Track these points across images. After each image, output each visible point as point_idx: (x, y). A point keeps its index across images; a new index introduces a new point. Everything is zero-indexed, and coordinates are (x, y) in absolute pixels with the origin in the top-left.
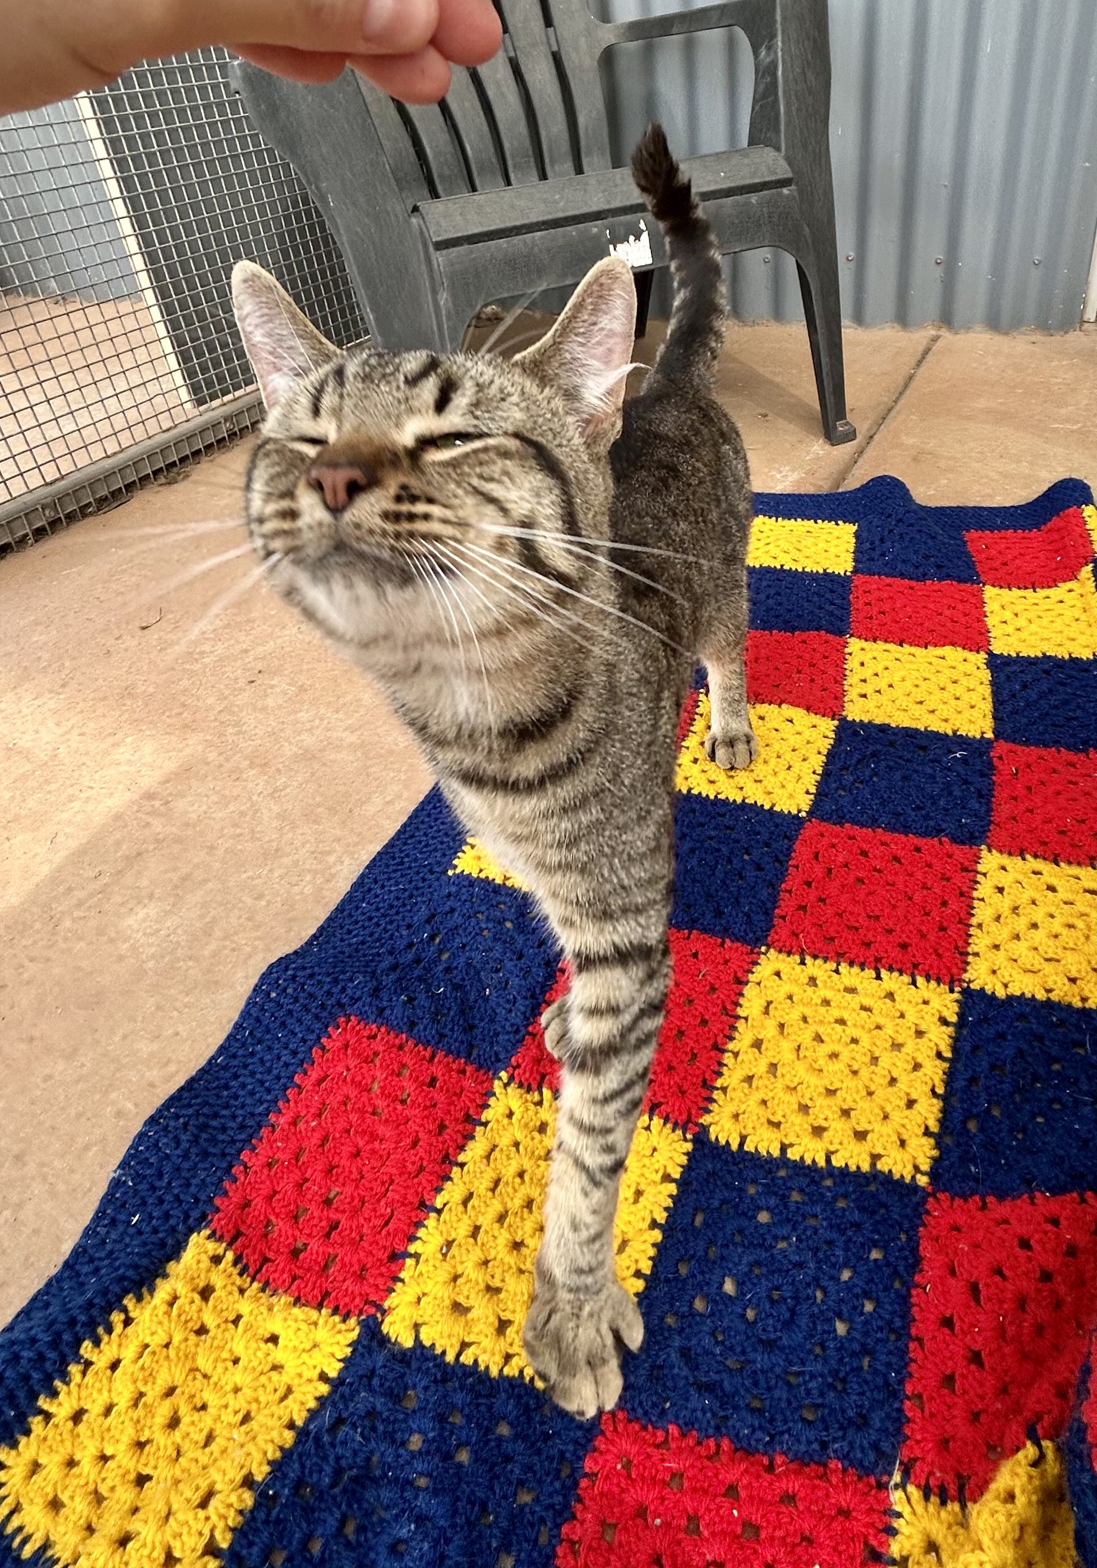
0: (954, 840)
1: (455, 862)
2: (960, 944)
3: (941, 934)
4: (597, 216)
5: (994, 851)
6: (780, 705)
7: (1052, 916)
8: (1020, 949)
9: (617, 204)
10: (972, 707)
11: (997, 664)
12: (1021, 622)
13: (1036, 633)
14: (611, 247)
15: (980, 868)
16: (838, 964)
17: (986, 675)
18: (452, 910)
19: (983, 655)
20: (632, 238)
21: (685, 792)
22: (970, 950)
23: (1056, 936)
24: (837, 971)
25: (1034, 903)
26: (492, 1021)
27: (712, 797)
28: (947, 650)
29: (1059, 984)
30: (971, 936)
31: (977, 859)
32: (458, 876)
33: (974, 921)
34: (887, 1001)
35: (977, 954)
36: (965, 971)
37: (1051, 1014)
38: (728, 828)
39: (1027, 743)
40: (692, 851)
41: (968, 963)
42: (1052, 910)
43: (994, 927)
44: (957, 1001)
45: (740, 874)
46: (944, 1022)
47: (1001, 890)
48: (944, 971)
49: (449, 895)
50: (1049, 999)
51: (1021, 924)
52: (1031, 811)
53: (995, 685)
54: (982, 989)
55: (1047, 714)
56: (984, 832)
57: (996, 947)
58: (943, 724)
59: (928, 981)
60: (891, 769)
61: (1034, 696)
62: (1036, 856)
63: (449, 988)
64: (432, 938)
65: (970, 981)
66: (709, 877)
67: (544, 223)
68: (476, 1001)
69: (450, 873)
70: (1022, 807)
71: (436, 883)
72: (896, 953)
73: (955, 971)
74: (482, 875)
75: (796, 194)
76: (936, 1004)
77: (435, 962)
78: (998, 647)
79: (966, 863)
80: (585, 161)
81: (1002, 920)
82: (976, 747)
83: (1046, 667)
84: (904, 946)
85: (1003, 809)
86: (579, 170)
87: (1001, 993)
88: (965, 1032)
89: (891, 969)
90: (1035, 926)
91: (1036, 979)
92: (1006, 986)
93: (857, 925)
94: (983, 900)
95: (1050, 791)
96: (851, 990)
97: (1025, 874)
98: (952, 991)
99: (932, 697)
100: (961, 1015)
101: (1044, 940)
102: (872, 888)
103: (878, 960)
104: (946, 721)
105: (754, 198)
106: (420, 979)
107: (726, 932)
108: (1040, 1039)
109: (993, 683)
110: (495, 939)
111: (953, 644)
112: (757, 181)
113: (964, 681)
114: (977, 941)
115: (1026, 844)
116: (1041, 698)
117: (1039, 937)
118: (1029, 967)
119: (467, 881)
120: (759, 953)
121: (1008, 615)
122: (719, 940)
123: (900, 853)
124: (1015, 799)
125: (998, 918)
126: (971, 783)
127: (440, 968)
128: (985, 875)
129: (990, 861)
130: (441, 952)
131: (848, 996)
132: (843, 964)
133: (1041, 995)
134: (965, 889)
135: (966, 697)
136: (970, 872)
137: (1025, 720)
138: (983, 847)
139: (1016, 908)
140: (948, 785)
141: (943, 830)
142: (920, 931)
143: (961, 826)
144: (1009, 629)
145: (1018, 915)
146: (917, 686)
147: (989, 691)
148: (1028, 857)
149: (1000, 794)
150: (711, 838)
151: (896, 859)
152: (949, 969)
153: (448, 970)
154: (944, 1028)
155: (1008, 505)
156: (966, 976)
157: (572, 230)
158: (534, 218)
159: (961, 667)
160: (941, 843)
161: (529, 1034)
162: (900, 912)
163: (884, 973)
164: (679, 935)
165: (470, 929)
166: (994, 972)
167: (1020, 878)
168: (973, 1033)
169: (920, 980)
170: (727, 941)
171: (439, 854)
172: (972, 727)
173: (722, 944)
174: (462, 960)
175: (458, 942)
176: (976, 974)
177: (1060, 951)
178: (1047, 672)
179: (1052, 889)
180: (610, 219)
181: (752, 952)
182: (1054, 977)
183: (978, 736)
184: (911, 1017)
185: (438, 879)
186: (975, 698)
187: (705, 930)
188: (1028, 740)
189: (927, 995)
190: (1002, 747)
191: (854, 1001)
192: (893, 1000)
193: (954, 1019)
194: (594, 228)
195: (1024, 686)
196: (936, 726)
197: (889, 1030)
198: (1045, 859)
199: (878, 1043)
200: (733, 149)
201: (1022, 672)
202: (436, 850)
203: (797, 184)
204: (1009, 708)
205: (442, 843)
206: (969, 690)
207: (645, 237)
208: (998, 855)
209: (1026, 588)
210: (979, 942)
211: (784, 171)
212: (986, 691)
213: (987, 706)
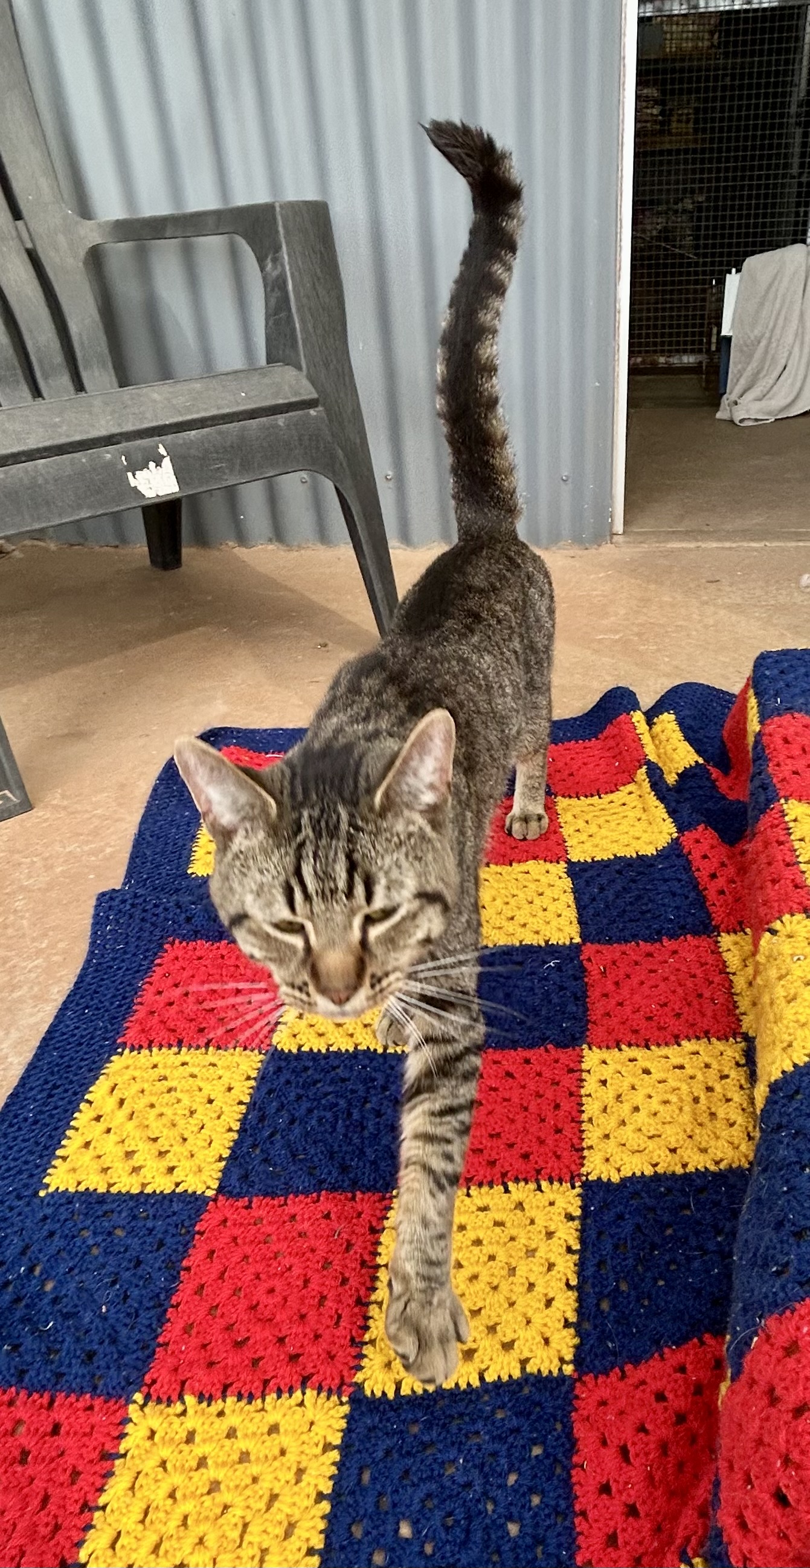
0: (558, 1045)
1: (46, 1180)
2: (575, 1141)
3: (557, 1136)
4: (109, 440)
5: (594, 1048)
7: (650, 1097)
8: (627, 1134)
9: (129, 427)
10: (559, 916)
11: (576, 871)
12: (593, 829)
13: (606, 837)
14: (130, 474)
15: (584, 1066)
16: (469, 1189)
17: (567, 883)
18: (52, 1234)
19: (563, 865)
20: (152, 465)
21: (295, 1051)
22: (584, 1145)
23: (655, 1114)
24: (468, 1195)
25: (633, 1088)
26: (114, 1341)
27: (324, 1051)
28: (531, 865)
29: (663, 1157)
30: (584, 1131)
31: (580, 1059)
32: (52, 1195)
33: (585, 1117)
34: (518, 1212)
35: (591, 1148)
36: (583, 1165)
37: (660, 1186)
38: (343, 1080)
39: (609, 942)
40: (310, 1111)
41: (584, 1158)
42: (649, 1091)
43: (602, 1119)
44: (579, 1195)
45: (361, 1124)
46: (570, 1217)
47: (604, 1083)
48: (565, 1170)
49: (45, 1218)
50: (656, 1172)
51: (626, 1107)
52: (621, 1004)
53: (577, 893)
54: (599, 1179)
55: (624, 911)
56: (583, 1033)
57: (607, 1136)
58: (536, 936)
59: (551, 1183)
60: (494, 989)
61: (611, 898)
62: (630, 1045)
63: (60, 1320)
64: (31, 1270)
65: (588, 1174)
66: (331, 1133)
67: (46, 449)
68: (92, 1322)
69: (42, 1194)
70: (613, 1002)
71: (27, 1209)
72: (519, 1164)
73: (573, 1167)
74: (82, 1188)
75: (324, 415)
76: (561, 1203)
77: (39, 1295)
78: (575, 856)
79: (572, 1065)
80: (85, 376)
81: (608, 1110)
82: (567, 954)
83: (618, 867)
84: (526, 1156)
85: (597, 1007)
86: (80, 387)
87: (615, 1178)
88: (589, 1221)
89: (517, 1180)
90: (636, 1109)
91: (644, 1157)
92: (619, 1170)
93: (480, 1147)
94: (589, 1095)
95: (635, 981)
96: (484, 1209)
97: (623, 1064)
98: (573, 1187)
99: (522, 912)
100: (584, 1208)
101: (647, 1120)
102: (490, 1108)
103: (504, 1175)
104: (537, 933)
105: (281, 420)
106: (25, 1320)
107: (355, 1185)
108: (653, 1209)
109: (575, 891)
110: (106, 1253)
111: (535, 858)
112: (280, 401)
113: (548, 892)
114: (589, 1135)
115: (621, 1036)
116: (617, 897)
117: (641, 1118)
118: (636, 1148)
119: (65, 1199)
120: (391, 1198)
121: (581, 824)
122: (350, 1195)
123: (512, 1069)
124: (606, 995)
125: (605, 1110)
126: (566, 989)
127: (46, 1301)
128: (589, 1071)
129: (592, 1058)
130: (43, 1284)
131: (481, 1214)
132: (473, 1188)
133: (649, 1171)
134: (574, 1089)
135: (552, 908)
136: (575, 1072)
137: (605, 921)
138: (585, 1046)
139: (619, 1096)
140: (547, 994)
141: (548, 1038)
142: (539, 1138)
143: (563, 1031)
144: (584, 837)
145: (621, 1102)
146: (507, 903)
147: (572, 898)
148: (623, 1047)
149: (594, 994)
150: (326, 1094)
151: (509, 1074)
152: (568, 1167)
153: (55, 1301)
154: (570, 1223)
155: (567, 717)
156: (584, 1170)
157: (82, 458)
158: (33, 443)
159: (544, 879)
160: (547, 1051)
161: (160, 1345)
162: (519, 1125)
163: (511, 1186)
164: (309, 1200)
165: (76, 1250)
166: (607, 1160)
167: (619, 1068)
168: (596, 1221)
169: (544, 1184)
170: (358, 1193)
171: (25, 1176)
172: (561, 935)
173: (353, 1198)
174: (72, 1286)
175: (63, 1268)
176: (592, 1166)
177: (659, 1127)
178: (619, 872)
179: (647, 1072)
180: (124, 445)
181: (383, 1199)
182: (658, 1152)
183: (568, 943)
184: (540, 1222)
185: (28, 1204)
186: (560, 906)
187: (333, 1189)
188: (611, 938)
189: (552, 1197)
190: (589, 949)
191: (487, 1218)
192: (523, 1209)
193: (578, 1212)
194: (107, 454)
195: (602, 889)
196: (530, 939)
197: (522, 1240)
198: (638, 1046)
199: (513, 1254)
200: (252, 367)
201: (599, 875)
202: (20, 1172)
203: (324, 406)
204: (592, 912)
205: (26, 1162)
206: (555, 900)
207: (167, 462)
208: (598, 1051)
209: (592, 796)
210: (592, 1136)
211: (308, 392)
212: (570, 898)
213: (571, 913)
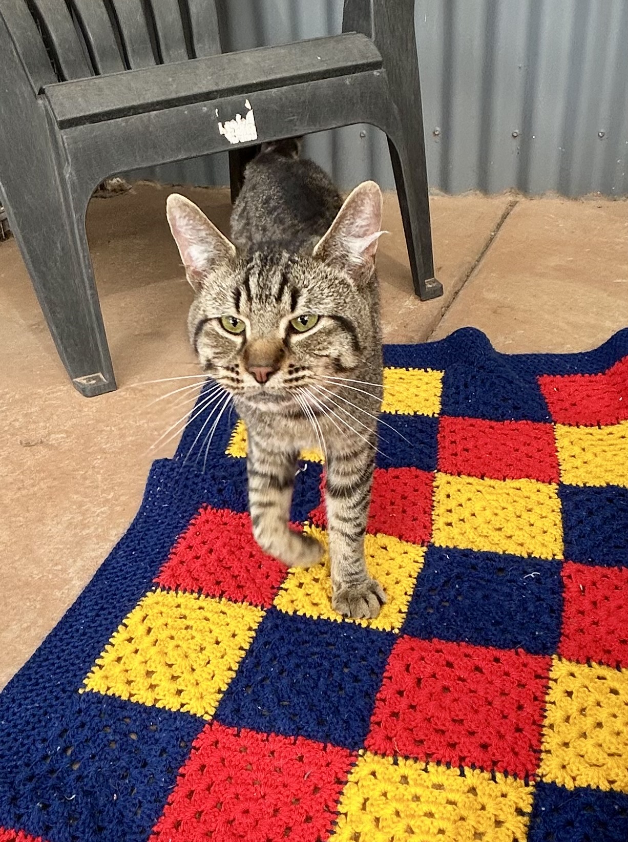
0: (528, 651)
1: (85, 681)
2: (534, 742)
3: (517, 734)
4: (207, 96)
5: (564, 660)
6: (375, 534)
7: (615, 716)
8: (587, 746)
9: (223, 86)
10: (545, 532)
11: (567, 493)
12: (588, 456)
13: (601, 466)
14: (220, 124)
15: (551, 675)
16: (427, 764)
17: (557, 503)
18: (83, 725)
19: (554, 486)
20: (238, 116)
21: (291, 613)
22: (542, 748)
23: (618, 734)
24: (426, 770)
25: (599, 704)
26: (120, 822)
27: (315, 618)
28: (523, 483)
29: (621, 777)
30: (543, 735)
31: (549, 667)
32: (87, 694)
33: (546, 722)
34: (470, 795)
35: (548, 752)
36: (539, 766)
37: (613, 803)
38: (328, 644)
39: (592, 563)
40: (298, 666)
41: (541, 760)
42: (615, 710)
43: (564, 727)
44: (531, 793)
45: (340, 685)
46: (520, 812)
47: (570, 694)
48: (521, 768)
49: (80, 711)
50: (611, 789)
51: (589, 722)
52: (596, 624)
53: (565, 513)
54: (554, 783)
55: (610, 537)
56: (555, 643)
57: (566, 745)
58: (519, 548)
59: (506, 777)
60: (474, 589)
61: (599, 523)
62: (600, 663)
63: (81, 794)
64: (64, 750)
65: (543, 776)
66: (313, 688)
67: (158, 103)
68: (105, 806)
69: (81, 691)
70: (588, 620)
71: (68, 701)
72: (477, 753)
73: (529, 767)
74: (110, 693)
75: (385, 75)
76: (512, 796)
77: (67, 772)
78: (567, 479)
79: (540, 671)
80: (197, 47)
81: (571, 720)
82: (549, 568)
83: (609, 495)
84: (485, 747)
85: (571, 624)
86: (192, 54)
87: (570, 785)
88: (538, 820)
89: (473, 767)
90: (599, 725)
91: (602, 772)
92: (574, 779)
93: (443, 728)
94: (554, 703)
95: (613, 605)
96: (439, 787)
97: (591, 680)
98: (527, 785)
99: (509, 524)
100: (535, 806)
101: (608, 738)
102: (456, 695)
103: (462, 759)
104: (522, 545)
105: (348, 80)
106: (55, 788)
107: (327, 738)
108: (604, 824)
109: (563, 511)
110: (122, 749)
111: (528, 477)
112: (350, 64)
113: (537, 510)
114: (549, 740)
115: (592, 653)
116: (605, 523)
117: (603, 735)
118: (594, 762)
119: (96, 698)
120: (357, 756)
121: (577, 450)
122: (322, 745)
123: (482, 664)
124: (582, 613)
125: (567, 719)
126: (543, 600)
127: (72, 777)
128: (556, 681)
129: (560, 668)
130: (73, 762)
131: (436, 792)
132: (431, 764)
133: (605, 786)
134: (538, 694)
135: (539, 523)
136: (543, 678)
137: (590, 543)
138: (554, 656)
139: (584, 710)
140: (524, 602)
141: (519, 643)
142: (499, 732)
143: (535, 638)
144: (578, 462)
145: (585, 715)
146: (496, 514)
147: (560, 518)
148: (594, 664)
149: (570, 610)
150: (313, 654)
151: (478, 669)
152: (524, 765)
153: (79, 778)
154: (520, 818)
155: (576, 352)
156: (539, 771)
157: (185, 110)
158: (150, 98)
159: (534, 497)
160: (517, 654)
161: (154, 833)
162: (481, 716)
163: (467, 770)
164: (287, 741)
165: (99, 741)
166: (564, 767)
167: (587, 683)
168: (545, 822)
169: (499, 776)
170: (329, 745)
171: (70, 675)
172: (544, 550)
173: (325, 749)
174: (93, 769)
175: (87, 754)
176: (548, 769)
177: (621, 747)
178: (610, 500)
179: (614, 692)
180: (218, 100)
181: (351, 755)
182: (617, 770)
183: (550, 558)
184: (491, 809)
185: (70, 697)
186: (547, 524)
187: (309, 737)
188: (593, 560)
189: (505, 790)
190: (571, 568)
191: (443, 796)
192: (476, 795)
193: (529, 809)
194: (204, 107)
195: (590, 513)
196: (513, 549)
197: (471, 821)
198: (608, 665)
199: (462, 833)
200: (331, 36)
201: (588, 500)
202: (67, 671)
203: (386, 67)
204: (577, 533)
205: (73, 664)
206: (542, 517)
207: (250, 115)
208: (568, 663)
209: (592, 426)
210: (551, 741)
211: (374, 55)
212: (558, 518)
213: (558, 532)
